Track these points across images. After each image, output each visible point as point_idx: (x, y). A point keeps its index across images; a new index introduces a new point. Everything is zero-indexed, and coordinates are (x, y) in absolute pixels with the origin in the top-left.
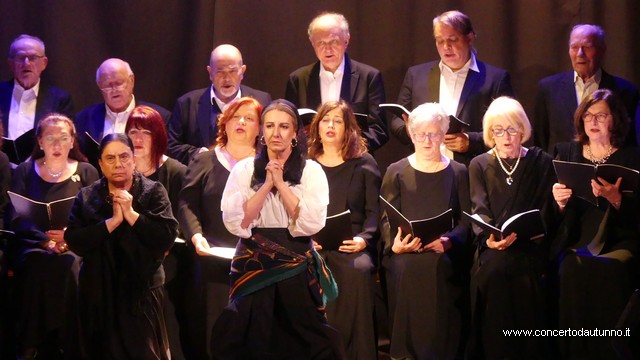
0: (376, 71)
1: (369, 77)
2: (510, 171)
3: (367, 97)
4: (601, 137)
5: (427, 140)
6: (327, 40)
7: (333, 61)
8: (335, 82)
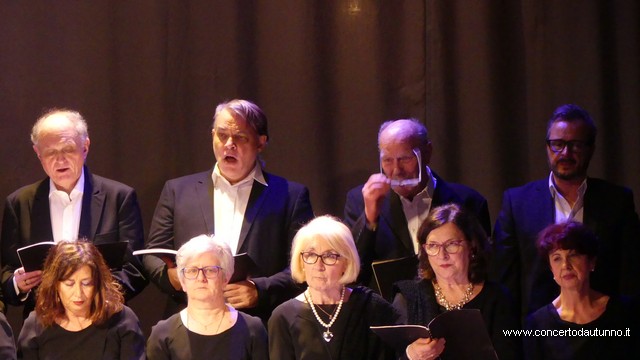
0: (128, 189)
1: (120, 197)
2: (327, 323)
3: (116, 226)
4: (455, 273)
5: (201, 277)
6: (59, 148)
7: (68, 177)
8: (70, 207)
